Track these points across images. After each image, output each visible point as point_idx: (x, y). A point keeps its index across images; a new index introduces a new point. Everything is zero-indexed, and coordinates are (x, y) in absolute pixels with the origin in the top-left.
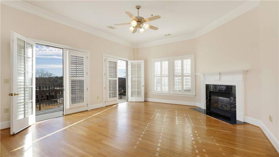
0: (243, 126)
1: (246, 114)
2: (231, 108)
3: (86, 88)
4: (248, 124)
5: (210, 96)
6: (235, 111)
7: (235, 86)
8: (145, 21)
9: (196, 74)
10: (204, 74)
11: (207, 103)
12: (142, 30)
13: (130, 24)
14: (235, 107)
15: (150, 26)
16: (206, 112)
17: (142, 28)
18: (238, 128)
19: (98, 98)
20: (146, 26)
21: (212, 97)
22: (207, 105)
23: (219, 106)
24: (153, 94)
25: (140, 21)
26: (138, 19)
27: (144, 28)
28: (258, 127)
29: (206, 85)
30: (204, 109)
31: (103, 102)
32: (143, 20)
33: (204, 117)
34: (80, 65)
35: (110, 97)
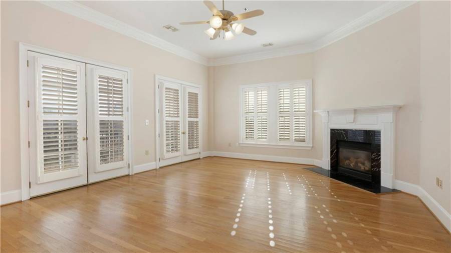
0: (391, 195)
1: (396, 177)
2: (372, 167)
3: (127, 135)
4: (400, 192)
5: (338, 148)
6: (379, 172)
7: (379, 132)
8: (235, 19)
9: (315, 111)
10: (328, 112)
11: (332, 159)
12: (228, 35)
13: (208, 22)
14: (379, 166)
15: (243, 28)
16: (331, 173)
17: (229, 31)
18: (384, 198)
19: (147, 153)
20: (237, 27)
21: (341, 149)
22: (332, 163)
23: (352, 165)
24: (241, 145)
25: (227, 18)
26: (224, 15)
27: (233, 32)
28: (416, 197)
29: (331, 130)
30: (327, 169)
31: (155, 161)
32: (232, 17)
33: (326, 182)
34: (114, 94)
35: (168, 151)
